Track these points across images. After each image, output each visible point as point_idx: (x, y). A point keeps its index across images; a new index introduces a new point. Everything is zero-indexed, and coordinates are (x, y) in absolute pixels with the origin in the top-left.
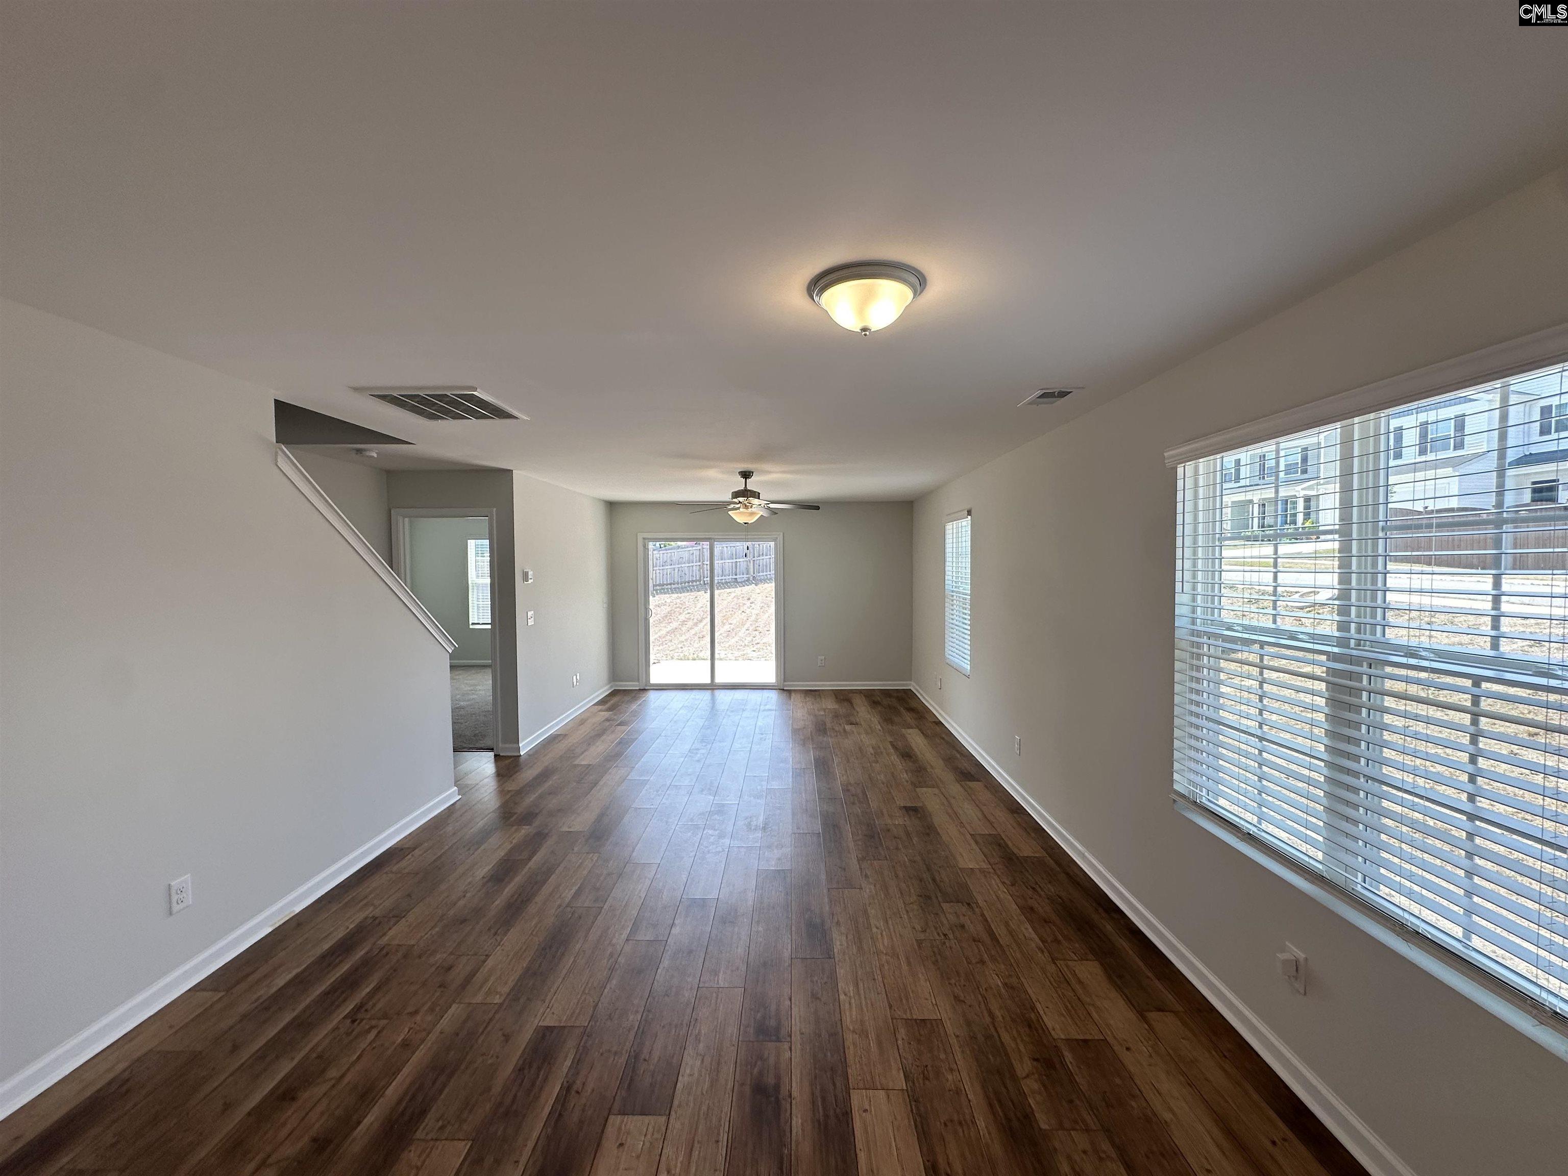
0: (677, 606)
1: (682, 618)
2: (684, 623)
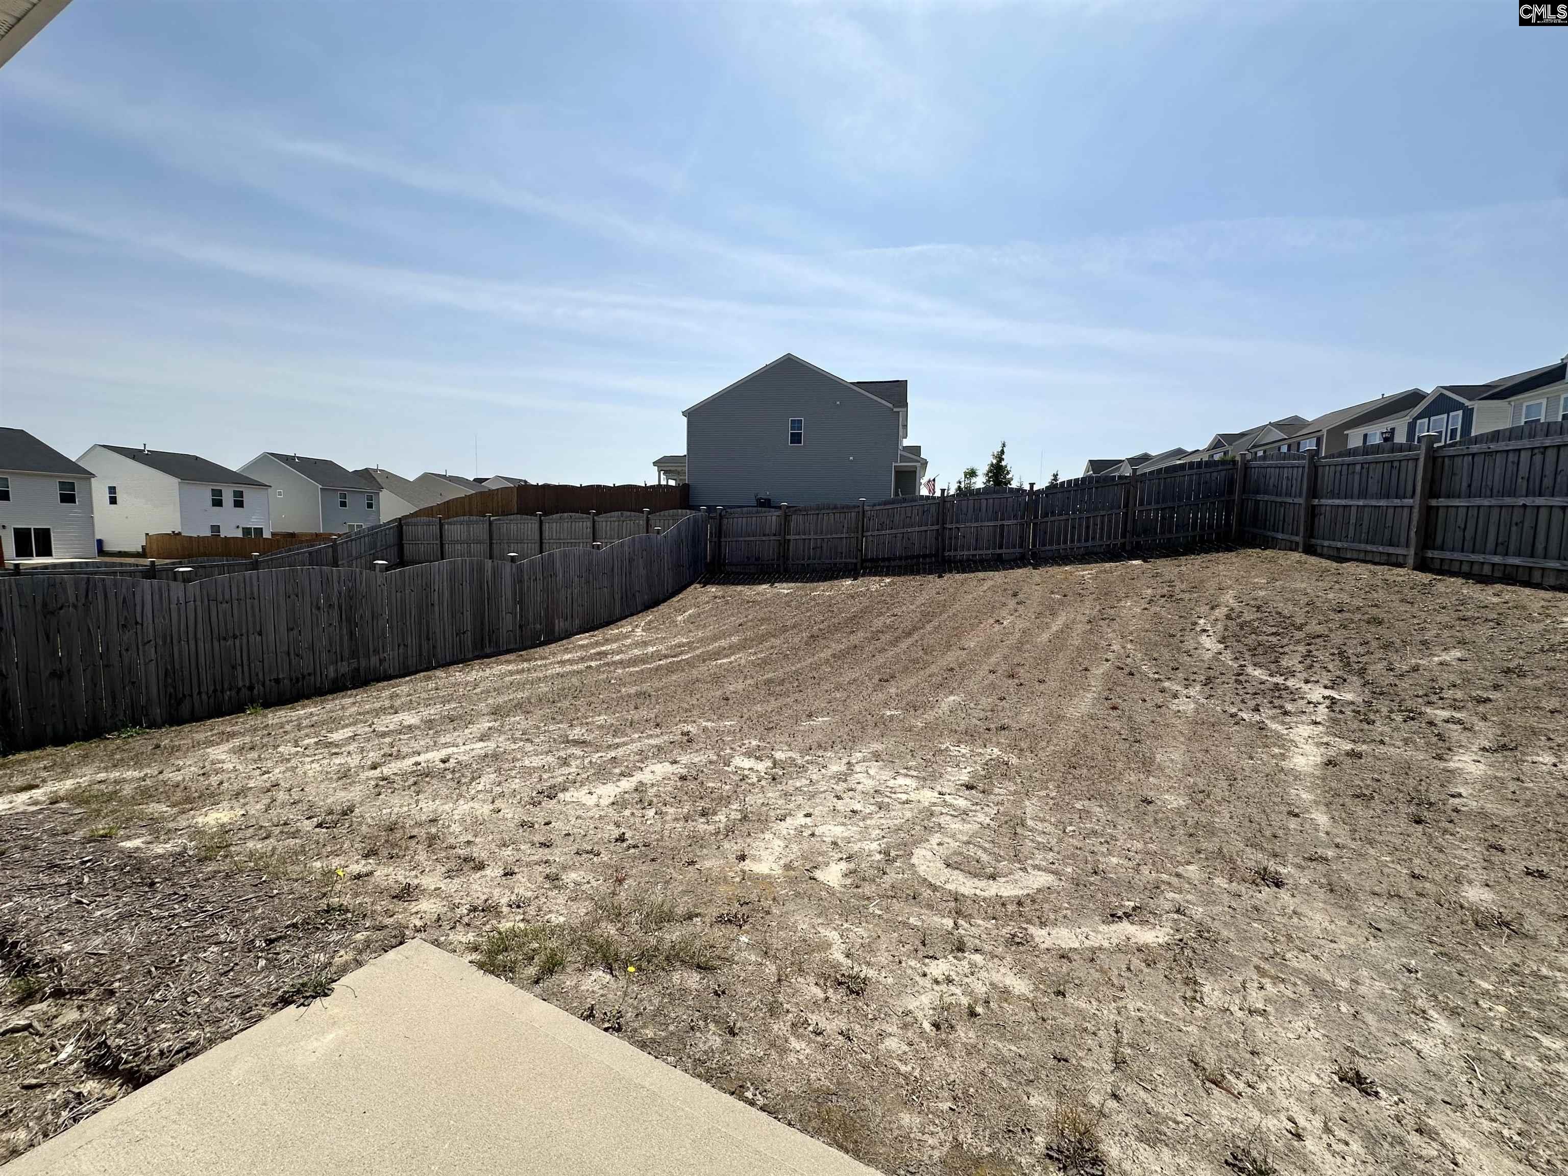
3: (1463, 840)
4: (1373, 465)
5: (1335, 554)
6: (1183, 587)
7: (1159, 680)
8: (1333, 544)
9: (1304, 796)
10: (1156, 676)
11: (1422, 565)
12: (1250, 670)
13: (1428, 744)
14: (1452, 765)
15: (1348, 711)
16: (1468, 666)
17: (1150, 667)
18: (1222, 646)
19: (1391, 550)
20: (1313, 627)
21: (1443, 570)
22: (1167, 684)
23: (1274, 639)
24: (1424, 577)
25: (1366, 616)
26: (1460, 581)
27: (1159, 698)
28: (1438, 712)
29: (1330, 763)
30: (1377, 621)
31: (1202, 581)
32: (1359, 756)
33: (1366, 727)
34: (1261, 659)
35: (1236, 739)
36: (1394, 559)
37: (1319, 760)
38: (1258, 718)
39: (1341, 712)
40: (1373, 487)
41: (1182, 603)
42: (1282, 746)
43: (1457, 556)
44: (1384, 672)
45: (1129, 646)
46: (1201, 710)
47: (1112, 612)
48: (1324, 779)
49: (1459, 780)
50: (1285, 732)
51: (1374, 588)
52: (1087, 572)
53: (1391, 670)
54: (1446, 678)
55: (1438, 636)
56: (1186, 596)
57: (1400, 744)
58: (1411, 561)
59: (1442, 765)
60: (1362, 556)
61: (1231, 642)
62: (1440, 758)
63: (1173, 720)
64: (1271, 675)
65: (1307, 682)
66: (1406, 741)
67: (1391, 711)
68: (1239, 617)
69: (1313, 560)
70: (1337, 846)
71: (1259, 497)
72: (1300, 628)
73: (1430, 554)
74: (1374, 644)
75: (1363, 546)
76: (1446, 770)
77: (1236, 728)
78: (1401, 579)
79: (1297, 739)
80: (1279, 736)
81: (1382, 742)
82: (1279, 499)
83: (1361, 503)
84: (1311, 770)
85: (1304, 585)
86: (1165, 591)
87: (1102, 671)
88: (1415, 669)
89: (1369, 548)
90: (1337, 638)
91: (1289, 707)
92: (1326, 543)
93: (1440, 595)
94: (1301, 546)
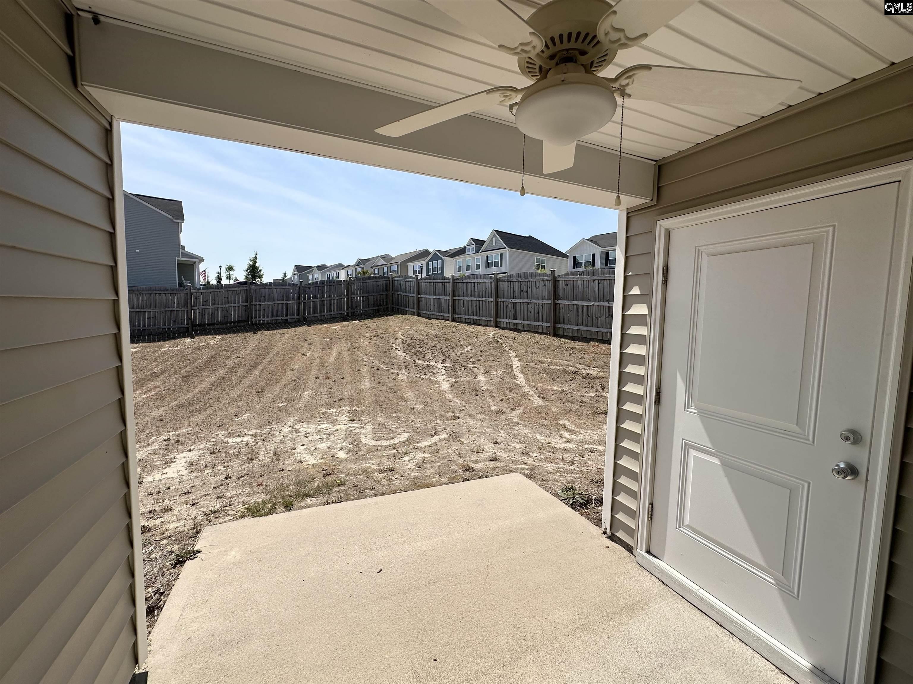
0: (223, 348)
1: (230, 362)
2: (233, 370)
3: (487, 397)
4: (437, 284)
5: (427, 316)
6: (381, 332)
7: (388, 370)
8: (426, 312)
9: (450, 396)
10: (387, 369)
11: (453, 320)
12: (417, 361)
13: (471, 375)
14: (478, 379)
15: (450, 369)
16: (473, 351)
17: (383, 365)
18: (405, 354)
19: (444, 315)
20: (430, 344)
21: (459, 321)
22: (392, 371)
23: (421, 349)
24: (455, 324)
25: (444, 338)
26: (464, 325)
27: (393, 376)
28: (471, 365)
29: (452, 386)
30: (447, 340)
31: (387, 329)
32: (457, 382)
33: (456, 373)
34: (419, 357)
35: (424, 385)
36: (445, 318)
37: (449, 386)
38: (427, 377)
39: (448, 370)
40: (437, 291)
41: (383, 339)
42: (438, 384)
43: (462, 316)
44: (454, 356)
45: (371, 358)
46: (409, 378)
47: (356, 345)
48: (452, 391)
49: (481, 383)
50: (436, 379)
51: (443, 329)
52: (336, 327)
53: (456, 355)
54: (470, 355)
55: (464, 343)
56: (383, 335)
57: (465, 376)
58: (450, 319)
59: (476, 380)
60: (436, 317)
61: (407, 352)
62: (475, 378)
63: (401, 383)
64: (424, 362)
65: (436, 362)
66: (467, 375)
67: (460, 368)
68: (406, 342)
69: (421, 319)
70: (464, 406)
71: (399, 293)
72: (427, 345)
73: (455, 316)
74: (449, 347)
75: (436, 313)
76: (477, 381)
77: (422, 381)
78: (449, 325)
79: (440, 381)
80: (436, 381)
81: (461, 377)
82: (406, 294)
83: (434, 297)
84: (448, 389)
85: (423, 329)
86: (374, 334)
87: (366, 370)
88: (462, 354)
89: (438, 314)
90: (439, 346)
91: (434, 371)
92: (424, 312)
93: (461, 330)
94: (416, 313)
